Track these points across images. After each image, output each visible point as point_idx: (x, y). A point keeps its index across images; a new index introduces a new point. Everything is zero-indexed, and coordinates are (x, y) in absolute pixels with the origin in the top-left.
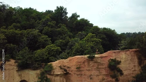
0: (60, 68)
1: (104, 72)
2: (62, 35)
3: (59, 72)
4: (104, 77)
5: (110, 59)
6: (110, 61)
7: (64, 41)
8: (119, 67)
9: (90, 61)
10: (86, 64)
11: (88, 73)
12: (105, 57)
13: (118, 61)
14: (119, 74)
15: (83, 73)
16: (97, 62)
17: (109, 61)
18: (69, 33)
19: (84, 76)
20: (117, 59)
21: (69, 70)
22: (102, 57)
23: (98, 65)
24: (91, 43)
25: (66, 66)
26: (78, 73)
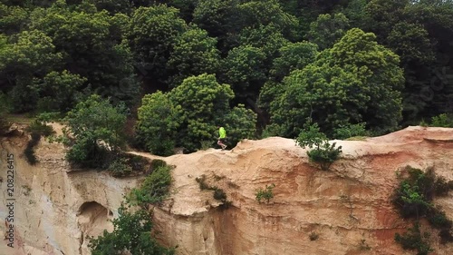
0: (198, 186)
1: (370, 220)
2: (257, 27)
3: (190, 202)
4: (369, 240)
5: (408, 167)
6: (407, 176)
7: (259, 51)
8: (440, 207)
9: (318, 173)
10: (299, 179)
11: (304, 217)
12: (386, 155)
13: (440, 180)
14: (435, 233)
15: (284, 212)
16: (346, 178)
17: (399, 176)
18: (285, 17)
19: (288, 226)
20: (439, 173)
21: (232, 194)
22: (370, 157)
23: (351, 190)
24: (351, 71)
25: (224, 177)
26: (266, 212)
